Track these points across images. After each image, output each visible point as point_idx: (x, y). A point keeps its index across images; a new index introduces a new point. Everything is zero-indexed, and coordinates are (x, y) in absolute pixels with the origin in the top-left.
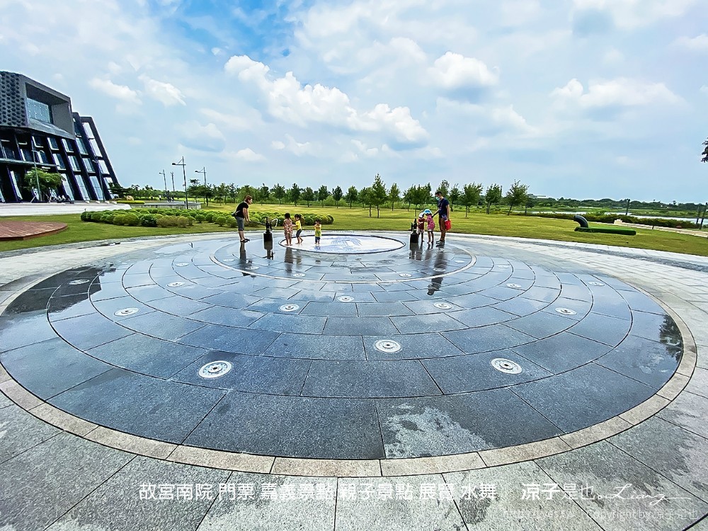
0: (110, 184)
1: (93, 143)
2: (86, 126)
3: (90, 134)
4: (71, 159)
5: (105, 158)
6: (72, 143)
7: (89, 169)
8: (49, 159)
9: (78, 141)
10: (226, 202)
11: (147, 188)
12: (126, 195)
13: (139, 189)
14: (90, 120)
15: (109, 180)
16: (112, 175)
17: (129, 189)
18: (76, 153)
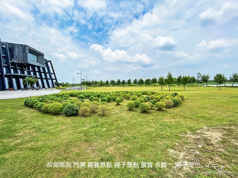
0: (55, 82)
1: (51, 69)
2: (49, 63)
3: (50, 66)
4: (43, 74)
5: (54, 73)
6: (44, 69)
7: (48, 77)
8: (35, 74)
9: (46, 68)
10: (94, 87)
11: (67, 83)
12: (60, 85)
13: (64, 84)
14: (50, 61)
15: (54, 81)
16: (56, 79)
17: (61, 83)
18: (44, 72)
